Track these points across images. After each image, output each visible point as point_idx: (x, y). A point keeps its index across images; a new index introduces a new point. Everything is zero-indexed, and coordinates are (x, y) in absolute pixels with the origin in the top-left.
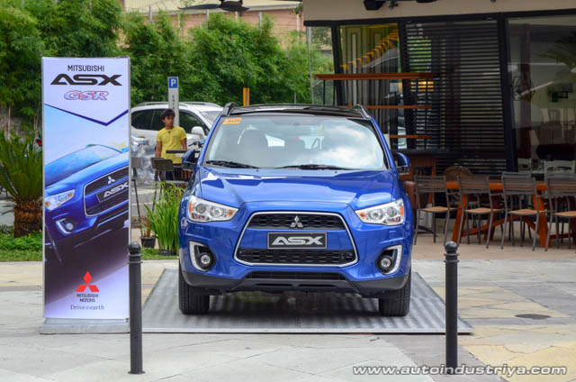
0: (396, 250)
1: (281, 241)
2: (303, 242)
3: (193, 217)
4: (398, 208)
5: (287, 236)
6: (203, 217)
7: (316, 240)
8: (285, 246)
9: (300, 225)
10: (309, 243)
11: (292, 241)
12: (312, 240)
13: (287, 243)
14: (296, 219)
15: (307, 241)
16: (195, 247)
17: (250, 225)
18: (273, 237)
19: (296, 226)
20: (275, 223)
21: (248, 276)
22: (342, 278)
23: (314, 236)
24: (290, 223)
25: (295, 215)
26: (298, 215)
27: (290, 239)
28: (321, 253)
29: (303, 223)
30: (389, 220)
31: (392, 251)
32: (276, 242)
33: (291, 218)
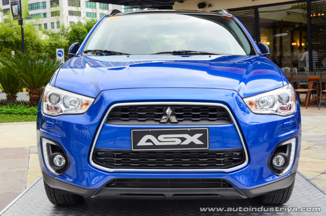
0: (290, 145)
1: (149, 141)
2: (178, 142)
3: (48, 109)
4: (290, 95)
5: (156, 134)
6: (56, 108)
7: (195, 139)
8: (154, 146)
9: (174, 119)
10: (186, 143)
11: (164, 140)
12: (189, 139)
13: (157, 143)
14: (169, 111)
15: (183, 139)
16: (48, 145)
17: (108, 120)
18: (139, 135)
19: (169, 121)
20: (140, 116)
21: (108, 185)
22: (229, 185)
23: (192, 133)
24: (161, 116)
25: (167, 106)
26: (171, 106)
27: (161, 137)
28: (201, 154)
29: (177, 116)
30: (282, 108)
31: (286, 146)
32: (143, 142)
33: (161, 109)
